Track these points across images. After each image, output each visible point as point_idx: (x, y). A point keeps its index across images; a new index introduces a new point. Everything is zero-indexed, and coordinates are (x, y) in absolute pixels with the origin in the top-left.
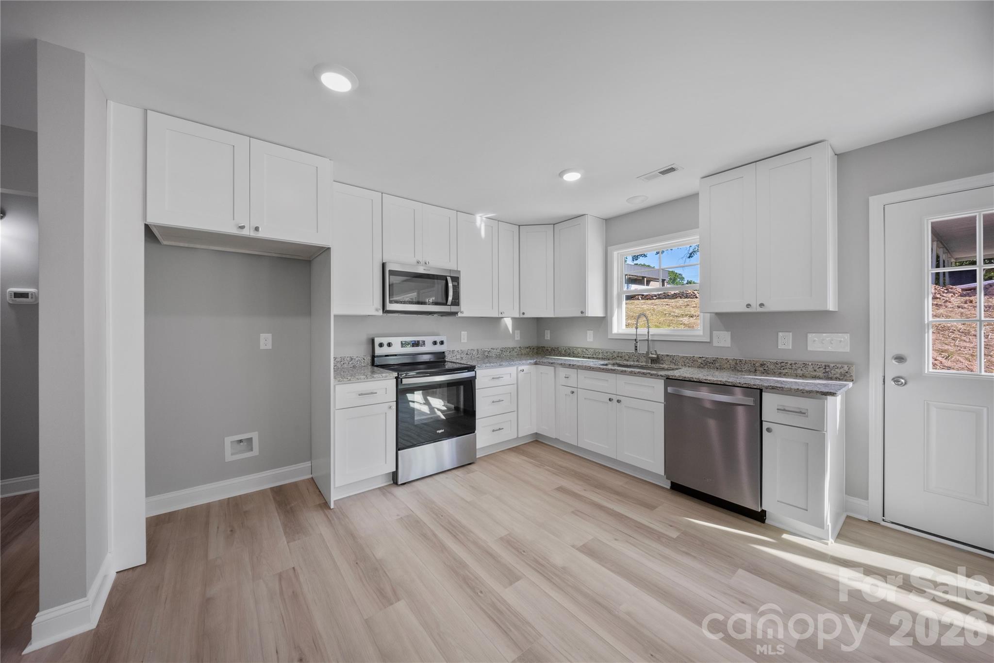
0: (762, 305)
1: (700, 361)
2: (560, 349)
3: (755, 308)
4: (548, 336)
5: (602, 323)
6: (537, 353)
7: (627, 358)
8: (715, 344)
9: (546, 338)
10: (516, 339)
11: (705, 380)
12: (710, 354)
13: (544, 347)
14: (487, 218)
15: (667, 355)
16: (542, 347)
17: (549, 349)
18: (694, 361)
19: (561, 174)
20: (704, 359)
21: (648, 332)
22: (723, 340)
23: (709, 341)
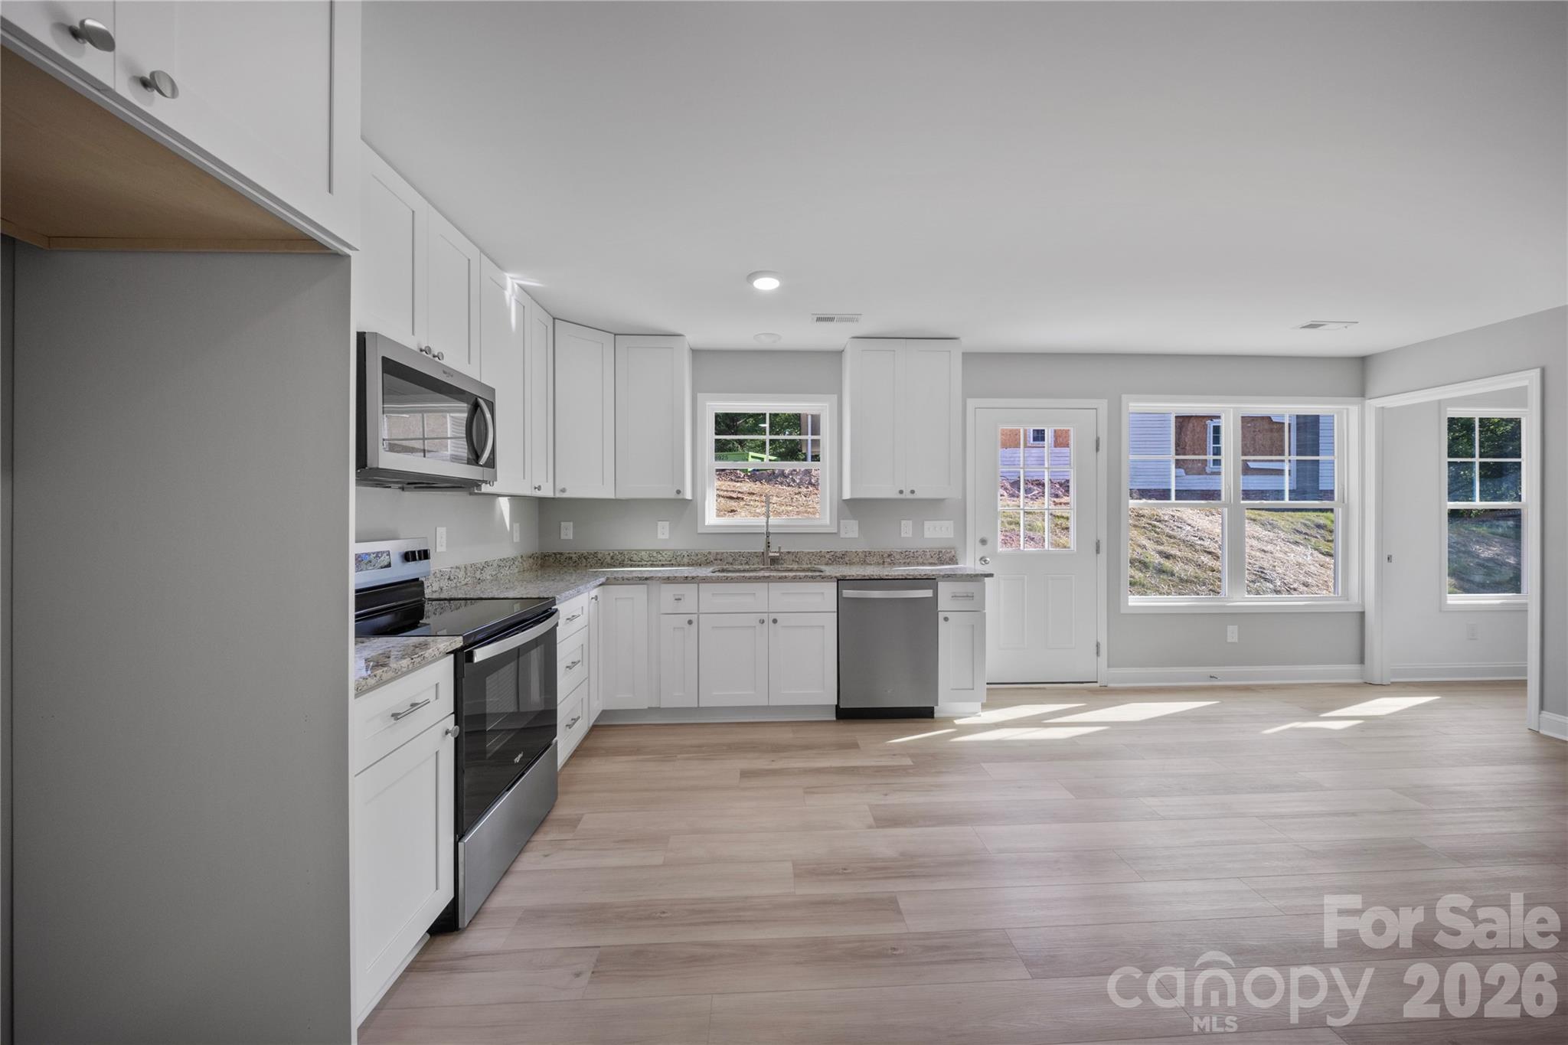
0: (913, 492)
1: (828, 556)
2: (600, 556)
3: (907, 495)
4: (567, 531)
5: (681, 508)
6: (542, 566)
7: (731, 560)
8: (843, 535)
9: (563, 537)
10: (515, 540)
11: (887, 576)
12: (838, 548)
13: (561, 554)
14: (520, 286)
15: (789, 552)
16: (554, 554)
17: (574, 556)
18: (821, 557)
19: (753, 276)
20: (832, 553)
21: (767, 522)
22: (851, 530)
23: (836, 531)
